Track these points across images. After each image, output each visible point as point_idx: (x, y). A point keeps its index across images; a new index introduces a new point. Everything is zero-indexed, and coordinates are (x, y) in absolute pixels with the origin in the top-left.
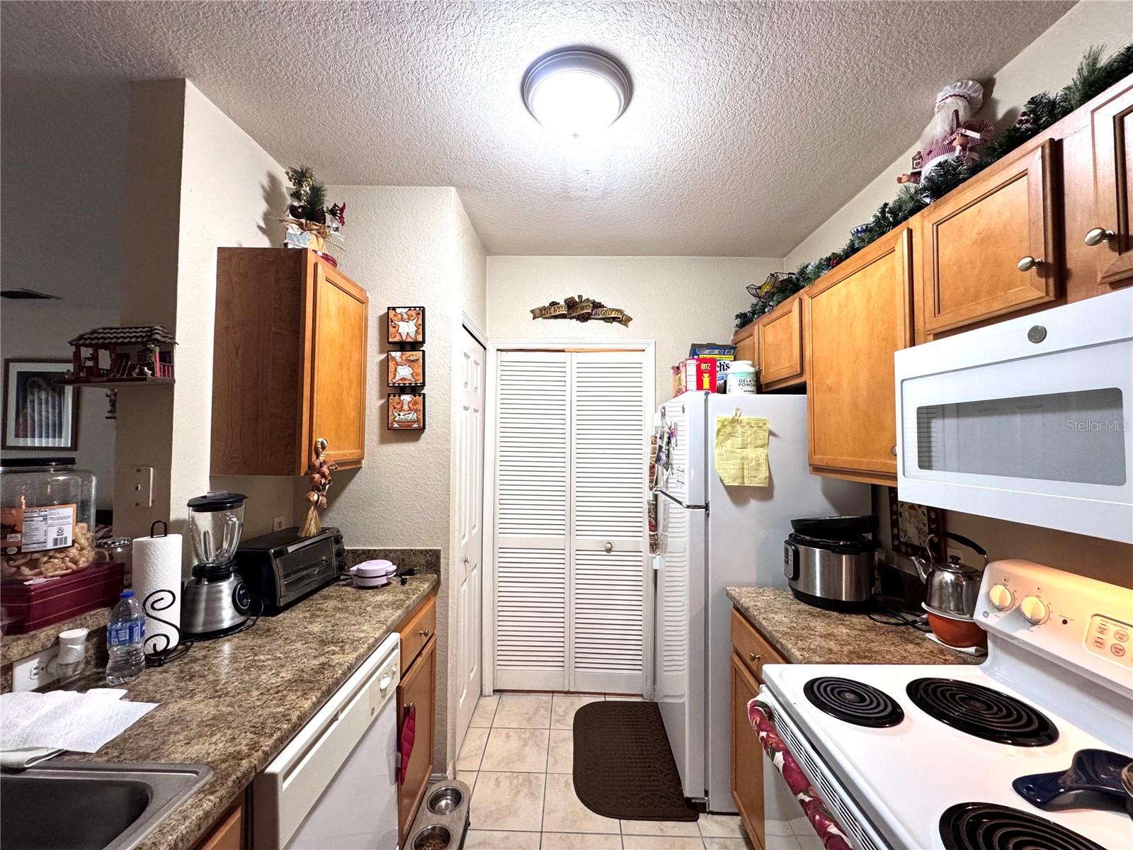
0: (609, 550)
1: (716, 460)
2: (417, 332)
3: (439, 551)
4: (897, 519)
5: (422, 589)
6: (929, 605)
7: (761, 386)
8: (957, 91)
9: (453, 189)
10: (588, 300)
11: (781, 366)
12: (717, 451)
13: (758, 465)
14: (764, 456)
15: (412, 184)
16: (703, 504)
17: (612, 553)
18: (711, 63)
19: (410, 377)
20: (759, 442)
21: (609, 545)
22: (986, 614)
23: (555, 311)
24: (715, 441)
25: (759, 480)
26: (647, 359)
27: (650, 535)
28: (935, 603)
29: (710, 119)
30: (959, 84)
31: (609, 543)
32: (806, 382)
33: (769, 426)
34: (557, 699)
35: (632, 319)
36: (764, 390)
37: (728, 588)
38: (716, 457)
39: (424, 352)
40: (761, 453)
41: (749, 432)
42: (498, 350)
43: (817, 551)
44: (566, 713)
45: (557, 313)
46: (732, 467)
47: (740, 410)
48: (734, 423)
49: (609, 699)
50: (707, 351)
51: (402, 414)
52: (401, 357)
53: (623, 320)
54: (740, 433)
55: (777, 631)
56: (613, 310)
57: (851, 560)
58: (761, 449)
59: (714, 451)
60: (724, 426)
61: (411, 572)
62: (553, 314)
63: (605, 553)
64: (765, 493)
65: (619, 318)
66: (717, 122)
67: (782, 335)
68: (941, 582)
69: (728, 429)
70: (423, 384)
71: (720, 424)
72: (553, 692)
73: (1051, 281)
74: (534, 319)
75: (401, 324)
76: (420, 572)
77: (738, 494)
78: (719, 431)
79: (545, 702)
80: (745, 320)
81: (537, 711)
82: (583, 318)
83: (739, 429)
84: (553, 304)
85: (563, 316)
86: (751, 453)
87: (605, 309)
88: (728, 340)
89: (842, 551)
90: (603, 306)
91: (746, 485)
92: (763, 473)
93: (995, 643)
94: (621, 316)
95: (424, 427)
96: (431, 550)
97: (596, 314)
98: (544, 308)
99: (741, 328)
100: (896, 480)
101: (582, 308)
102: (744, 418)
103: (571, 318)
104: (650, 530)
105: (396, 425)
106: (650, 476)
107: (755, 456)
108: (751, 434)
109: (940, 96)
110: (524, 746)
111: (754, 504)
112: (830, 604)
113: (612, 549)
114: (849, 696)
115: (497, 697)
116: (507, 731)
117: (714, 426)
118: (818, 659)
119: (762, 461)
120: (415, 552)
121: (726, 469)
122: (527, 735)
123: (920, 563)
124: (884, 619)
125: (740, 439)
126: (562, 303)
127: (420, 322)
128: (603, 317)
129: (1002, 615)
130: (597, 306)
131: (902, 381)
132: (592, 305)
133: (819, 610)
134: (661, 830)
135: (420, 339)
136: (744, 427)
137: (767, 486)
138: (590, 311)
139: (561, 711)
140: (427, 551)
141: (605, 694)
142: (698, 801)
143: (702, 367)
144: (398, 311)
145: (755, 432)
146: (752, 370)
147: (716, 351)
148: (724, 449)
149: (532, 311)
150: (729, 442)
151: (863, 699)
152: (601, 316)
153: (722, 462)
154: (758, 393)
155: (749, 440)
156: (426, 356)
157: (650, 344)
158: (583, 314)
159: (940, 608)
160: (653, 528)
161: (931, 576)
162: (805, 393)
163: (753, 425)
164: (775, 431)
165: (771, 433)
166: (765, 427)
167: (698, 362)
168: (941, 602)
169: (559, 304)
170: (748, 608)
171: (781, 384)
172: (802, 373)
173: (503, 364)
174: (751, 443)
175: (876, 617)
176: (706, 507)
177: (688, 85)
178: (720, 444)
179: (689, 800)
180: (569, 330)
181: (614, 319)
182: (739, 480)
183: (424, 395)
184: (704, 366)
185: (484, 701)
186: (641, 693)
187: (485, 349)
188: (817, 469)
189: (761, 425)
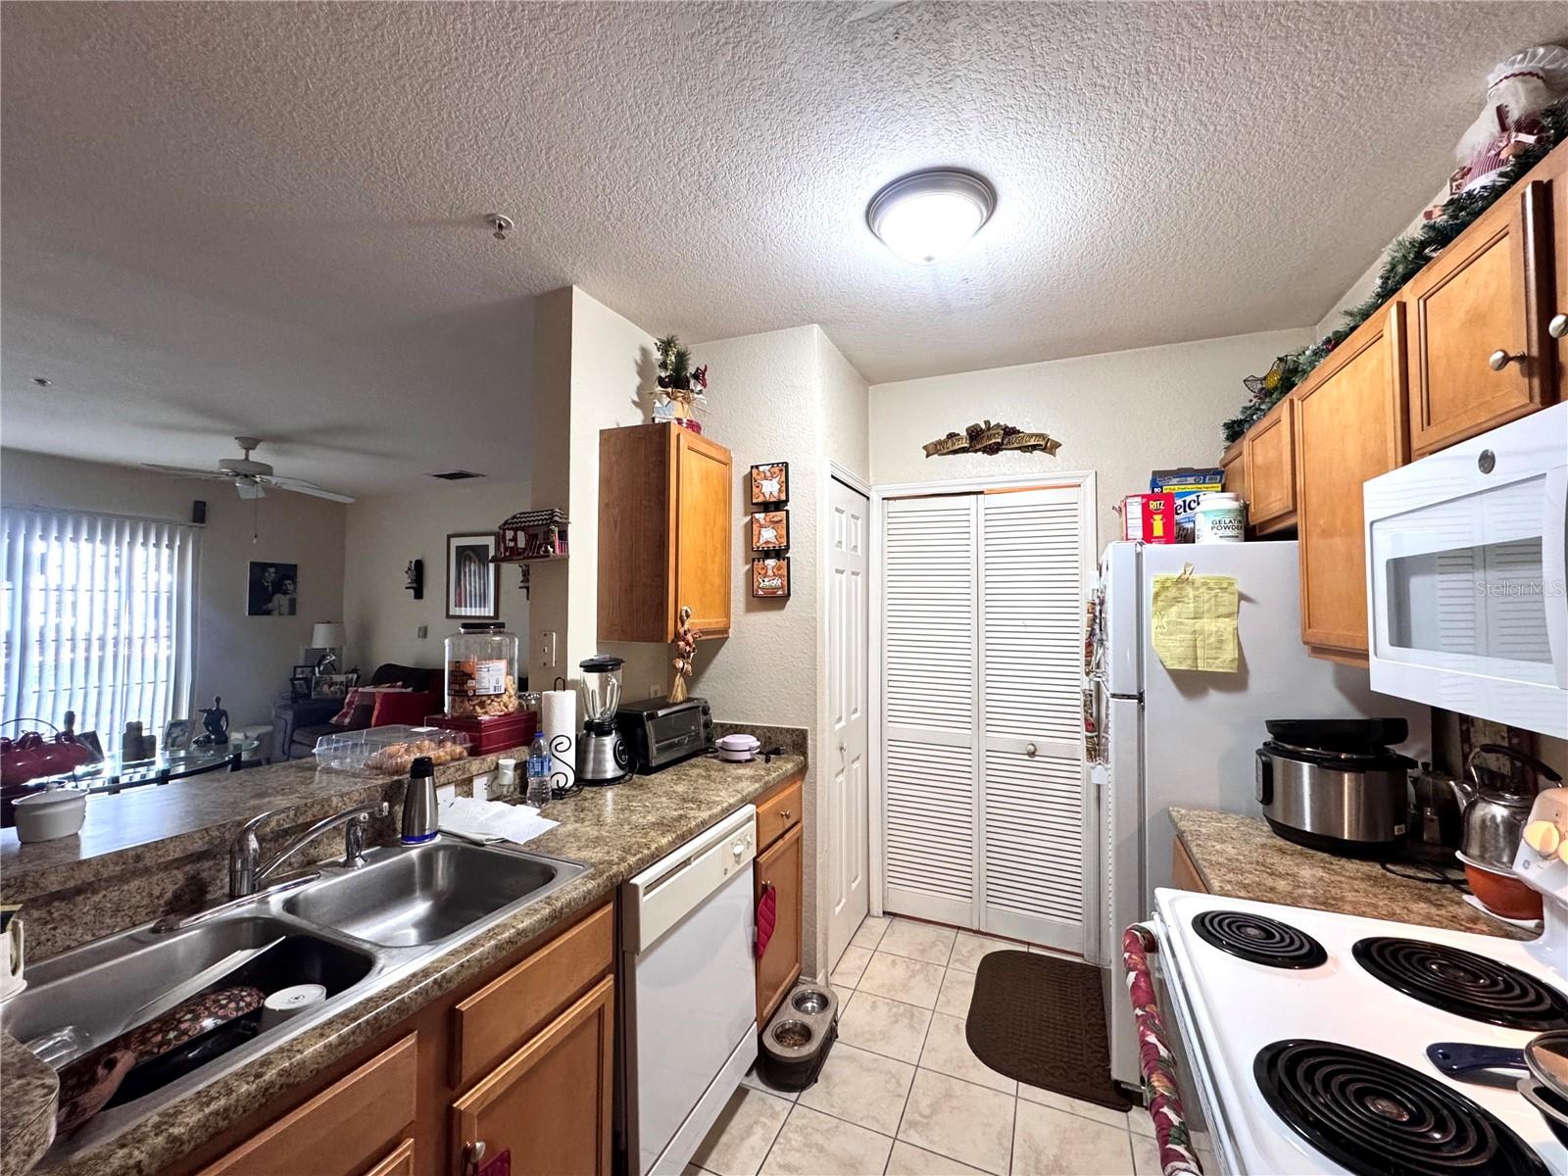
0: (1032, 754)
1: (1153, 635)
2: (780, 491)
3: (806, 731)
5: (784, 769)
6: (1465, 853)
7: (1252, 531)
8: (1517, 68)
9: (817, 325)
10: (998, 425)
11: (1272, 503)
12: (1155, 622)
13: (1221, 641)
14: (1230, 629)
15: (774, 329)
16: (1135, 692)
17: (1036, 758)
19: (774, 540)
20: (1222, 610)
21: (1032, 748)
22: (1527, 864)
23: (953, 444)
24: (1152, 609)
25: (1222, 662)
26: (1085, 498)
27: (1086, 737)
28: (1475, 850)
29: (1111, 195)
30: (1520, 56)
31: (1033, 745)
32: (1297, 524)
33: (1239, 587)
34: (962, 936)
35: (1060, 445)
37: (1171, 809)
38: (1153, 630)
39: (787, 511)
40: (1226, 625)
41: (1206, 597)
42: (884, 499)
43: (1306, 766)
44: (971, 953)
45: (957, 447)
46: (1177, 644)
47: (1191, 565)
48: (1182, 583)
49: (1033, 950)
50: (1175, 481)
51: (767, 580)
52: (765, 519)
53: (1049, 446)
54: (1191, 596)
55: (1204, 859)
56: (1031, 436)
57: (1357, 781)
58: (1227, 620)
59: (1153, 624)
60: (1165, 588)
61: (777, 752)
62: (951, 449)
63: (1027, 757)
64: (1235, 681)
65: (1041, 445)
66: (1122, 195)
67: (1272, 454)
68: (1483, 821)
69: (1173, 592)
70: (788, 547)
71: (1158, 586)
72: (959, 928)
73: (1536, 382)
74: (927, 456)
75: (764, 482)
76: (787, 753)
77: (1191, 682)
78: (1157, 595)
79: (946, 937)
80: (1235, 431)
81: (934, 944)
82: (990, 449)
83: (1190, 592)
84: (951, 436)
85: (964, 450)
86: (1208, 625)
87: (1021, 435)
88: (1214, 463)
89: (1342, 767)
90: (1019, 432)
91: (1200, 669)
92: (1229, 653)
93: (1552, 910)
94: (1043, 443)
95: (789, 594)
96: (797, 730)
97: (1009, 443)
98: (940, 442)
99: (1233, 441)
101: (989, 438)
102: (1197, 576)
103: (976, 451)
104: (1087, 731)
105: (760, 592)
106: (1086, 657)
107: (1214, 629)
108: (1210, 599)
109: (1492, 79)
110: (910, 977)
111: (1215, 697)
113: (1037, 753)
114: (1252, 931)
115: (886, 921)
116: (893, 957)
117: (1150, 588)
118: (1242, 894)
119: (1228, 636)
120: (780, 729)
121: (1168, 646)
122: (918, 967)
123: (1463, 790)
124: (1411, 872)
125: (1192, 605)
126: (964, 433)
127: (783, 479)
128: (1018, 446)
129: (1546, 864)
130: (1010, 432)
131: (1372, 523)
132: (1002, 432)
133: (1299, 847)
134: (1072, 1107)
135: (783, 498)
136: (1197, 589)
137: (1236, 671)
138: (999, 440)
139: (964, 951)
140: (793, 730)
141: (1029, 944)
142: (1130, 1088)
143: (1151, 507)
144: (761, 469)
145: (1216, 596)
146: (1235, 505)
147: (1191, 480)
148: (1165, 619)
149: (925, 448)
150: (1174, 609)
151: (1270, 935)
152: (1016, 445)
153: (1161, 637)
155: (1206, 607)
156: (790, 516)
157: (1087, 476)
158: (990, 445)
159: (1482, 858)
160: (1090, 728)
161: (1472, 806)
162: (1296, 538)
163: (1212, 585)
164: (1251, 595)
165: (1242, 597)
166: (1231, 589)
167: (1145, 500)
168: (1483, 848)
169: (958, 435)
170: (1184, 832)
171: (1275, 524)
172: (1294, 511)
173: (890, 515)
174: (1209, 610)
176: (1140, 698)
177: (1064, 171)
178: (1160, 613)
179: (1117, 1083)
180: (975, 467)
181: (1034, 447)
182: (1189, 662)
183: (788, 559)
184: (1153, 505)
185: (870, 921)
186: (1081, 952)
187: (868, 498)
188: (1319, 650)
189: (1225, 585)
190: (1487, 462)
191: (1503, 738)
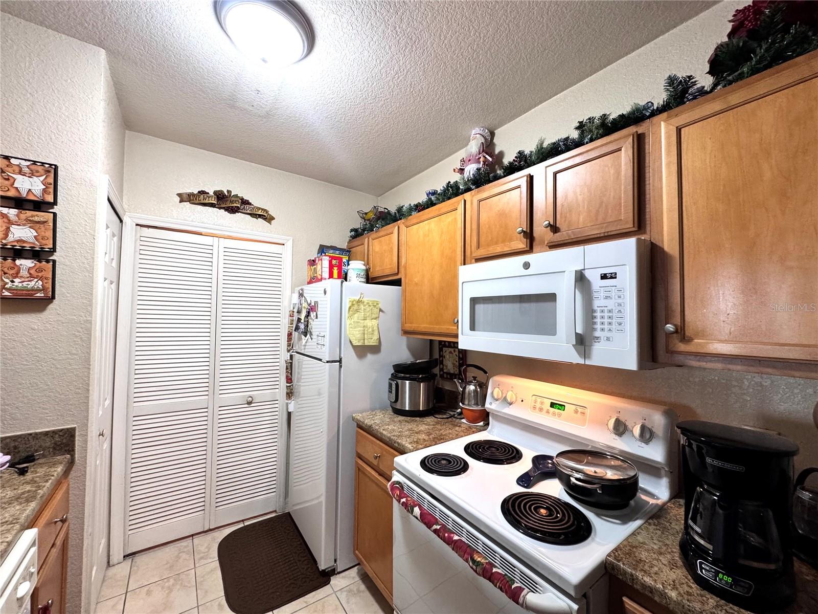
0: (249, 403)
1: (348, 328)
3: (74, 429)
4: (443, 360)
5: (55, 474)
6: (463, 404)
7: (369, 279)
8: (481, 132)
9: (103, 52)
10: (236, 196)
11: (385, 267)
12: (348, 322)
13: (373, 331)
14: (376, 325)
16: (338, 359)
17: (253, 405)
18: (371, 56)
19: (32, 240)
20: (374, 316)
21: (250, 399)
22: (491, 404)
23: (204, 199)
24: (347, 315)
25: (372, 342)
26: (287, 252)
27: (287, 387)
28: (466, 402)
29: (360, 93)
30: (482, 129)
31: (250, 397)
32: (401, 279)
33: (380, 306)
34: (198, 540)
35: (274, 219)
36: (370, 282)
37: (354, 415)
38: (348, 326)
39: (55, 215)
40: (375, 322)
41: (368, 309)
42: (137, 225)
43: (407, 382)
44: (209, 548)
45: (207, 201)
46: (357, 333)
47: (363, 294)
48: (359, 302)
49: (247, 523)
50: (331, 251)
51: (17, 280)
52: (17, 216)
53: (267, 217)
54: (363, 309)
55: (394, 436)
56: (259, 209)
57: (425, 385)
58: (375, 320)
59: (347, 322)
60: (353, 305)
61: (30, 459)
62: (202, 202)
63: (246, 406)
64: (375, 349)
65: (265, 216)
66: (364, 96)
67: (385, 247)
68: (469, 392)
69: (356, 307)
70: (53, 250)
71: (351, 303)
72: (192, 535)
73: (528, 241)
74: (180, 202)
76: (44, 456)
77: (362, 351)
78: (350, 308)
79: (185, 547)
80: (357, 234)
81: (178, 557)
82: (232, 210)
83: (362, 306)
84: (202, 192)
85: (212, 205)
86: (369, 323)
87: (252, 206)
88: (344, 246)
89: (420, 381)
90: (250, 204)
91: (366, 344)
92: (376, 337)
93: (493, 418)
94: (266, 215)
95: (53, 297)
96: (61, 430)
97: (244, 208)
98: (193, 195)
99: (353, 239)
100: (458, 338)
101: (232, 202)
102: (365, 300)
103: (220, 208)
104: (287, 383)
105: (6, 293)
106: (288, 341)
107: (371, 325)
108: (369, 311)
109: (473, 132)
110: (168, 594)
111: (370, 357)
112: (414, 414)
113: (253, 402)
114: (444, 462)
115: (129, 561)
116: (146, 589)
117: (347, 305)
118: (421, 446)
119: (375, 328)
120: (36, 436)
121: (354, 334)
122: (172, 581)
123: (459, 382)
124: (441, 416)
125: (363, 313)
126: (211, 193)
127: (51, 180)
128: (250, 212)
129: (497, 402)
130: (245, 202)
131: (463, 283)
132: (240, 201)
133: (409, 418)
134: (306, 602)
135: (50, 198)
136: (365, 306)
137: (377, 344)
138: (239, 206)
139: (203, 549)
140: (54, 432)
141: (243, 521)
142: (329, 569)
143: (333, 263)
144: (13, 161)
145: (371, 309)
146: (364, 268)
147: (338, 252)
148: (353, 321)
149: (179, 195)
150: (356, 315)
151: (450, 462)
152: (248, 212)
153: (351, 329)
154: (367, 283)
155: (368, 314)
156: (58, 220)
157: (288, 240)
158: (232, 207)
159: (469, 405)
160: (289, 381)
161: (464, 388)
162: (400, 285)
163: (370, 304)
164: (383, 310)
165: (381, 310)
166: (378, 306)
167: (330, 259)
168: (469, 401)
169: (208, 193)
170: (372, 425)
171: (383, 278)
172: (397, 274)
173: (142, 239)
174: (369, 316)
175: (436, 416)
176: (340, 361)
178: (350, 317)
179: (324, 571)
180: (217, 218)
181: (260, 216)
182: (362, 341)
183: (54, 262)
184: (334, 262)
185: (112, 571)
186: (275, 509)
187: (121, 221)
188: (406, 332)
189: (375, 305)
190: (527, 266)
191: (456, 361)
